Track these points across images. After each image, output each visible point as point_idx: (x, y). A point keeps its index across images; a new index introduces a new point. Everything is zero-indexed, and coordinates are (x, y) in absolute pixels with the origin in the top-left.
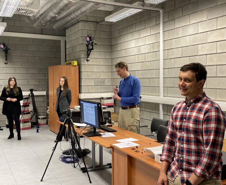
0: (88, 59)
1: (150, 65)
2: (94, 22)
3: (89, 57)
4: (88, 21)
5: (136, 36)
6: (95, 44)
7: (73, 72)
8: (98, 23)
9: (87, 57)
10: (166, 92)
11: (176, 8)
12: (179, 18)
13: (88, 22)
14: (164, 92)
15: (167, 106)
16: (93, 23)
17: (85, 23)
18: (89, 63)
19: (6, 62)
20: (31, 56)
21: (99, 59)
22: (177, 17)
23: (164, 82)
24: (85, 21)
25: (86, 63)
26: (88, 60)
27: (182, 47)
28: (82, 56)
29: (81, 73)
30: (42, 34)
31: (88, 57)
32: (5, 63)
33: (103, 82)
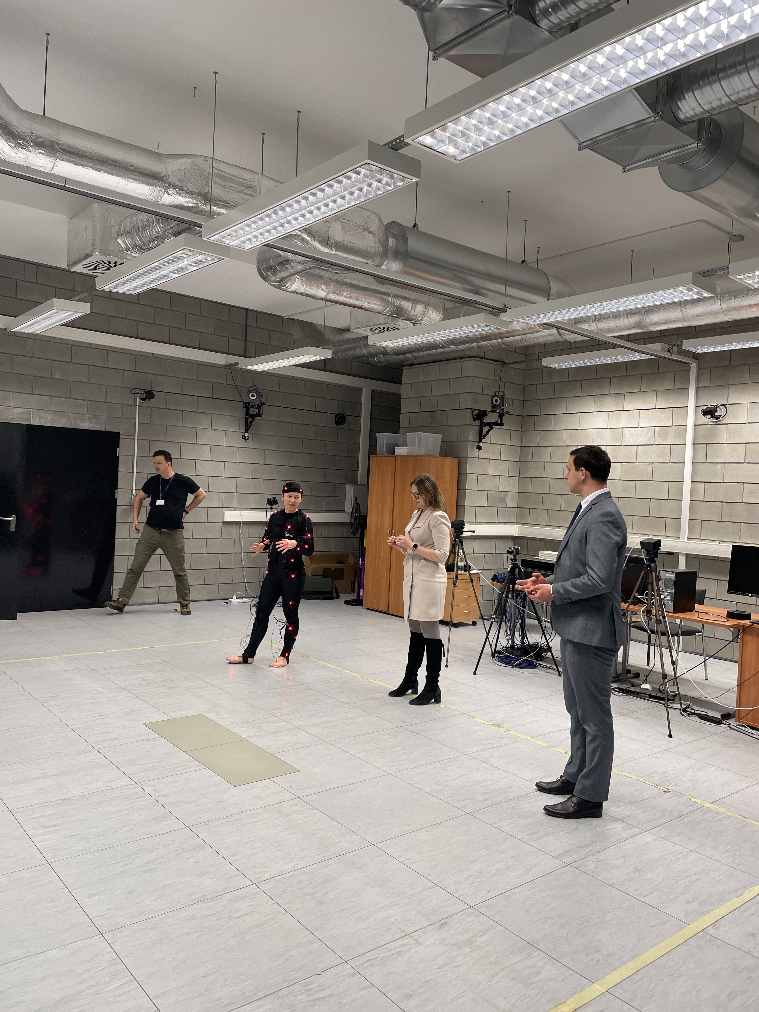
0: (481, 444)
1: (651, 471)
2: (495, 361)
3: (483, 440)
4: (485, 358)
5: (610, 404)
6: (508, 413)
7: (447, 474)
8: (504, 363)
9: (478, 441)
10: (698, 530)
11: (733, 364)
12: (740, 386)
13: (486, 361)
14: (691, 530)
15: (700, 559)
16: (493, 362)
17: (480, 362)
18: (482, 454)
19: (246, 434)
20: (298, 422)
21: (499, 446)
22: (736, 382)
23: (692, 510)
24: (482, 358)
25: (476, 453)
26: (479, 448)
27: (746, 443)
28: (470, 439)
29: (462, 477)
30: (324, 370)
31: (480, 441)
32: (244, 438)
33: (504, 499)
